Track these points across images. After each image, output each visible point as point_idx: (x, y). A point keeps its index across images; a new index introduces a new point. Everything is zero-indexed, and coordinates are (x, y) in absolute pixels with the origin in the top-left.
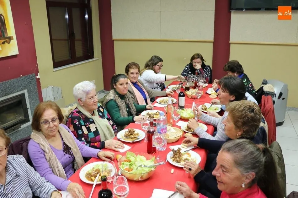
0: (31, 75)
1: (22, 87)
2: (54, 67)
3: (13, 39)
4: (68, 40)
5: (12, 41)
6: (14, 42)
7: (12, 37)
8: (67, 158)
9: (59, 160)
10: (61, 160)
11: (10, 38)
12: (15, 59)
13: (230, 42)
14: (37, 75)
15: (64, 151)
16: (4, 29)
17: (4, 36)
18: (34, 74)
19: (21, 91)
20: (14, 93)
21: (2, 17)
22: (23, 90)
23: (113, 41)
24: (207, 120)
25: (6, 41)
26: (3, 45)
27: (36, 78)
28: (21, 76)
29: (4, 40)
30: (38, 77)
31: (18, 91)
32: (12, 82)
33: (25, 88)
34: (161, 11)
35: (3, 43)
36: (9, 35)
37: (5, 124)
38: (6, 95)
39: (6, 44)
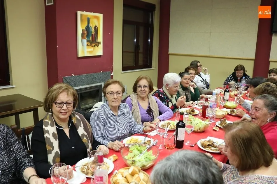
0: (108, 72)
1: (101, 80)
2: (123, 70)
3: (100, 44)
4: (134, 52)
5: (100, 45)
6: (101, 46)
7: (100, 42)
8: (147, 116)
9: (141, 114)
10: (142, 115)
11: (99, 43)
12: (99, 58)
13: (270, 60)
14: (112, 73)
15: (147, 111)
16: (96, 36)
17: (96, 40)
18: (110, 72)
19: (100, 83)
20: (95, 83)
21: (97, 28)
22: (101, 82)
23: (169, 55)
24: (248, 107)
25: (96, 45)
26: (94, 47)
27: (111, 75)
28: (102, 71)
29: (95, 44)
30: (112, 74)
31: (98, 83)
32: (95, 74)
33: (103, 81)
34: (210, 33)
35: (95, 46)
36: (99, 41)
37: (86, 106)
38: (90, 84)
39: (96, 46)
